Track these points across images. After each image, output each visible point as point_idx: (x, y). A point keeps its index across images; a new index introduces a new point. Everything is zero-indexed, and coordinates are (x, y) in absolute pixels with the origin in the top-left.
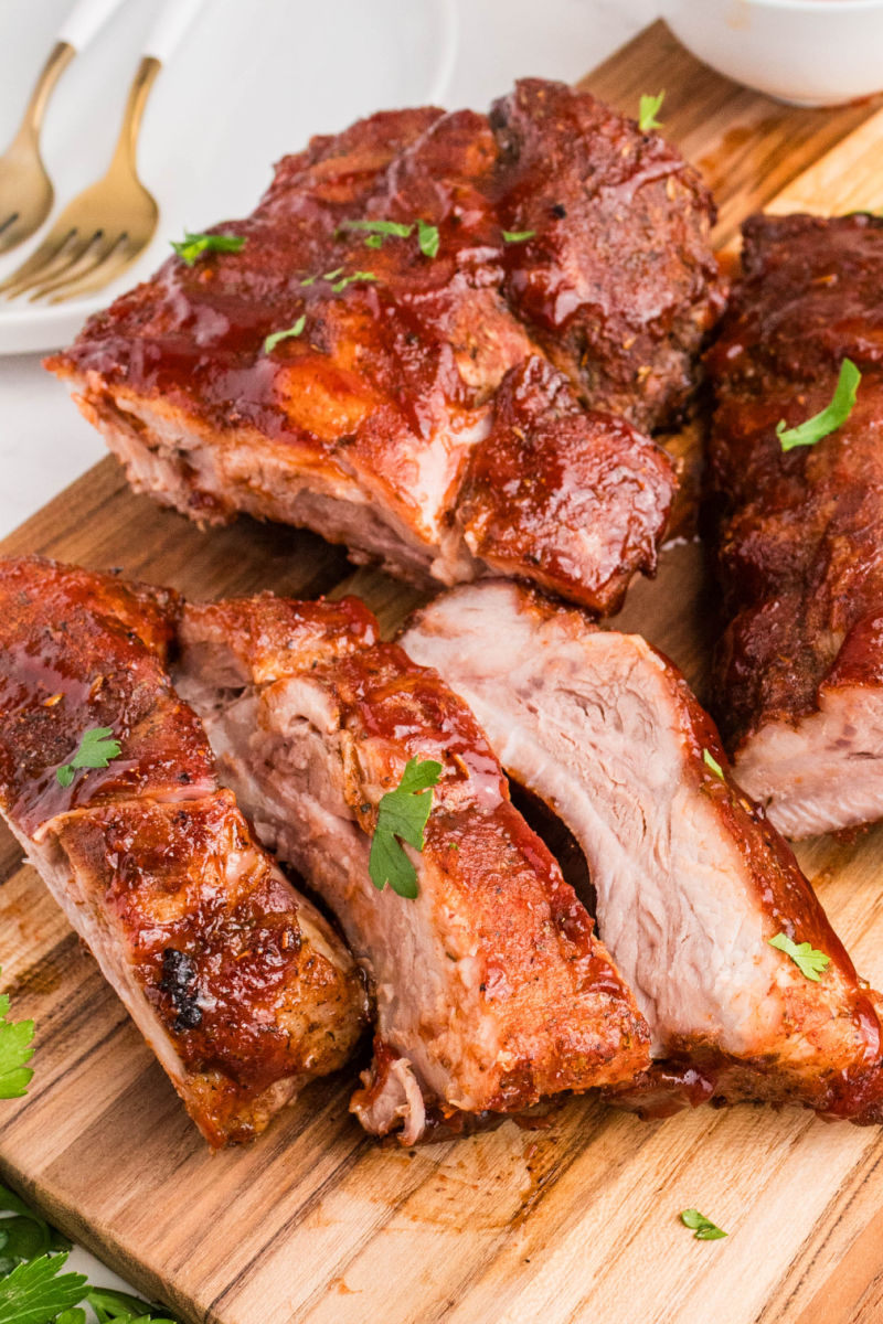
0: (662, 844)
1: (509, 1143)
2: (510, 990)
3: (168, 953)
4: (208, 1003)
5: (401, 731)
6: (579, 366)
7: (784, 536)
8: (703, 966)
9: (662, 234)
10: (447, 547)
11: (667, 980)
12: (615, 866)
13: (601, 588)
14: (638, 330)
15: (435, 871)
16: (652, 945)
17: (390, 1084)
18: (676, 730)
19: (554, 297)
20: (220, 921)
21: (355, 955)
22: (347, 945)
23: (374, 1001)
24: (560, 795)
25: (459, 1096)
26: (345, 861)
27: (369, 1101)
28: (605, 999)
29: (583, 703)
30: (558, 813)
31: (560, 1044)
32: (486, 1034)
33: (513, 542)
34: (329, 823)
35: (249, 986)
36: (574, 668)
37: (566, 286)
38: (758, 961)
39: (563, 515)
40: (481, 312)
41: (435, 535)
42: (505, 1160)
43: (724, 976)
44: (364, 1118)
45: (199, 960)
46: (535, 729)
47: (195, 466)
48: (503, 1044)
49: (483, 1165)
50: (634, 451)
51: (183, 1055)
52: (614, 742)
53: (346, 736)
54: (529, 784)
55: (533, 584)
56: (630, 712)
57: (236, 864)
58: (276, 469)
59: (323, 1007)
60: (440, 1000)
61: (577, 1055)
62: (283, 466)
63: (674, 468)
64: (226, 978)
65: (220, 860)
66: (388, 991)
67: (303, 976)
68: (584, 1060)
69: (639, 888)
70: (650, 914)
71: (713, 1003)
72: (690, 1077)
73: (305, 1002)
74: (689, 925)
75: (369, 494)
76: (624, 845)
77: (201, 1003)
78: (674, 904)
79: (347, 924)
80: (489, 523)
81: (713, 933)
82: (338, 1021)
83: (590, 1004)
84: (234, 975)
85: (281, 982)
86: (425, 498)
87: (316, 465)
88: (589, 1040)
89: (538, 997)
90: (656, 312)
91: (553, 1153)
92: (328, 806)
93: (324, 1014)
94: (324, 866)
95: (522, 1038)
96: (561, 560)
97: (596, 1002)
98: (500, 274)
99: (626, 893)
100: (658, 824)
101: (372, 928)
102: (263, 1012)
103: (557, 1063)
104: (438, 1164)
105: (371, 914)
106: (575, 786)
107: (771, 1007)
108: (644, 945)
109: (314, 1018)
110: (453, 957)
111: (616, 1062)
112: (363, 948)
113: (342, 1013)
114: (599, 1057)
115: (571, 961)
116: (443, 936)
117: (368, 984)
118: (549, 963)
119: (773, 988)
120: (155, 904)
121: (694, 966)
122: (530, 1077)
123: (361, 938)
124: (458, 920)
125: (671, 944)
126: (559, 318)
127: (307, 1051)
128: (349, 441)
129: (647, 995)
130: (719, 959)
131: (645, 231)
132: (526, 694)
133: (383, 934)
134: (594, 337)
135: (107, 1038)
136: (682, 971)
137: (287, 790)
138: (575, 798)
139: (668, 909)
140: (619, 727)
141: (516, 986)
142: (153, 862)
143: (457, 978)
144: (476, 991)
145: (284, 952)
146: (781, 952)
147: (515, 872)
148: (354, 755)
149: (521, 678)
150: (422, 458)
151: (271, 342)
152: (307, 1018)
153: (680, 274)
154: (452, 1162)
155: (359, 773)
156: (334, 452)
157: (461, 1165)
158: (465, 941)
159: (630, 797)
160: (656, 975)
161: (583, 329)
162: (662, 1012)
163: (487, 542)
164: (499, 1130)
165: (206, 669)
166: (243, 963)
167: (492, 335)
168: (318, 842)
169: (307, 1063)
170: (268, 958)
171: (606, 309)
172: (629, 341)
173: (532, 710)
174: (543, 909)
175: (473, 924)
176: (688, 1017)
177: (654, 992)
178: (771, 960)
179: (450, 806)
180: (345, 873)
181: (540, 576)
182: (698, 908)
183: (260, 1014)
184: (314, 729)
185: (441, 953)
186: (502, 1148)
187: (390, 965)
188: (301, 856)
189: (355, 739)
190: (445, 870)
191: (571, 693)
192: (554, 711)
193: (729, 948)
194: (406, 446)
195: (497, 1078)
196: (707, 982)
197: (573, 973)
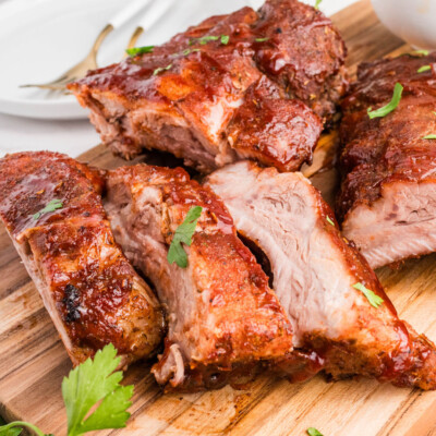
0: (305, 254)
1: (228, 395)
2: (224, 303)
3: (67, 287)
4: (84, 310)
5: (188, 201)
6: (285, 92)
7: (369, 145)
8: (320, 301)
9: (322, 46)
10: (222, 147)
11: (303, 308)
12: (283, 264)
13: (287, 163)
14: (310, 78)
15: (195, 253)
16: (298, 295)
17: (170, 358)
18: (314, 207)
19: (275, 60)
20: (95, 274)
21: (160, 301)
22: (157, 296)
23: (167, 322)
24: (261, 238)
25: (197, 355)
26: (160, 260)
27: (159, 368)
28: (271, 312)
29: (274, 201)
30: (259, 246)
31: (246, 327)
32: (210, 323)
33: (248, 140)
34: (154, 244)
35: (104, 304)
36: (271, 188)
37: (280, 56)
38: (347, 296)
39: (271, 131)
40: (244, 65)
41: (216, 139)
42: (225, 403)
43: (330, 303)
44: (157, 375)
45: (83, 291)
46: (253, 215)
47: (124, 127)
48: (218, 325)
49: (213, 405)
50: (305, 112)
51: (70, 336)
52: (286, 215)
53: (164, 205)
54: (248, 235)
55: (257, 160)
56: (294, 202)
57: (105, 252)
58: (152, 114)
59: (141, 321)
60: (193, 312)
61: (255, 335)
62: (155, 112)
63: (321, 121)
64: (94, 299)
65: (98, 249)
66: (173, 316)
67: (131, 303)
68: (258, 338)
69: (293, 271)
70: (298, 282)
71: (324, 317)
72: (313, 356)
73: (131, 316)
74: (315, 283)
75: (189, 123)
76: (288, 256)
77: (80, 309)
78: (308, 276)
79: (159, 289)
80: (239, 134)
81: (325, 286)
82: (149, 330)
83: (264, 313)
84: (98, 298)
85: (120, 304)
86: (212, 124)
87: (167, 110)
88: (261, 328)
89: (238, 308)
90: (318, 72)
91: (247, 400)
92: (155, 237)
93: (142, 324)
94: (151, 264)
95: (227, 323)
96: (270, 148)
97: (267, 312)
98: (253, 52)
99: (287, 274)
100: (304, 246)
101: (169, 288)
102: (110, 317)
103: (245, 337)
104: (192, 404)
105: (169, 282)
106: (268, 234)
107: (352, 315)
108: (294, 295)
109: (137, 325)
110: (200, 291)
111: (275, 342)
112: (165, 299)
113: (151, 326)
114: (266, 339)
115: (257, 295)
116: (196, 282)
117: (166, 314)
118: (245, 295)
119: (354, 305)
120: (64, 264)
121: (317, 302)
122: (231, 344)
123: (164, 294)
124: (203, 272)
125: (306, 294)
126: (277, 68)
127: (132, 342)
128: (182, 101)
129: (294, 317)
130: (328, 296)
131: (315, 43)
132: (250, 202)
133: (173, 290)
134: (292, 79)
135: (52, 347)
136: (311, 304)
137: (140, 235)
138: (267, 238)
139: (306, 279)
140: (289, 210)
141: (227, 302)
142: (66, 247)
143: (201, 300)
144: (208, 304)
145: (123, 289)
146: (358, 291)
147: (234, 258)
148: (167, 212)
149: (248, 196)
150: (212, 109)
151: (156, 72)
152: (133, 324)
153: (329, 60)
154: (199, 403)
155: (169, 220)
156: (176, 105)
157: (203, 404)
158: (205, 282)
159: (293, 237)
160: (298, 307)
161: (287, 76)
162: (300, 324)
163: (238, 140)
164: (223, 390)
165: (116, 197)
166: (103, 293)
167: (249, 75)
168: (149, 255)
169: (132, 348)
170: (115, 291)
171: (297, 67)
172: (306, 82)
173: (252, 208)
174: (245, 273)
175: (210, 275)
176: (312, 324)
177: (297, 315)
178: (354, 294)
179: (207, 232)
180: (159, 264)
181: (259, 155)
182: (320, 276)
183: (108, 318)
184: (153, 206)
185: (195, 291)
186: (224, 397)
187: (175, 305)
188: (143, 263)
189: (168, 206)
190: (200, 253)
191: (269, 198)
192: (261, 207)
193: (333, 292)
194: (206, 104)
195: (214, 341)
196: (322, 307)
197: (256, 299)
